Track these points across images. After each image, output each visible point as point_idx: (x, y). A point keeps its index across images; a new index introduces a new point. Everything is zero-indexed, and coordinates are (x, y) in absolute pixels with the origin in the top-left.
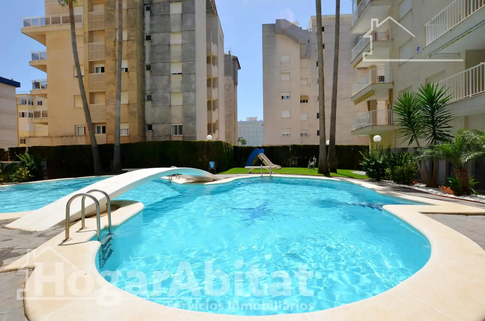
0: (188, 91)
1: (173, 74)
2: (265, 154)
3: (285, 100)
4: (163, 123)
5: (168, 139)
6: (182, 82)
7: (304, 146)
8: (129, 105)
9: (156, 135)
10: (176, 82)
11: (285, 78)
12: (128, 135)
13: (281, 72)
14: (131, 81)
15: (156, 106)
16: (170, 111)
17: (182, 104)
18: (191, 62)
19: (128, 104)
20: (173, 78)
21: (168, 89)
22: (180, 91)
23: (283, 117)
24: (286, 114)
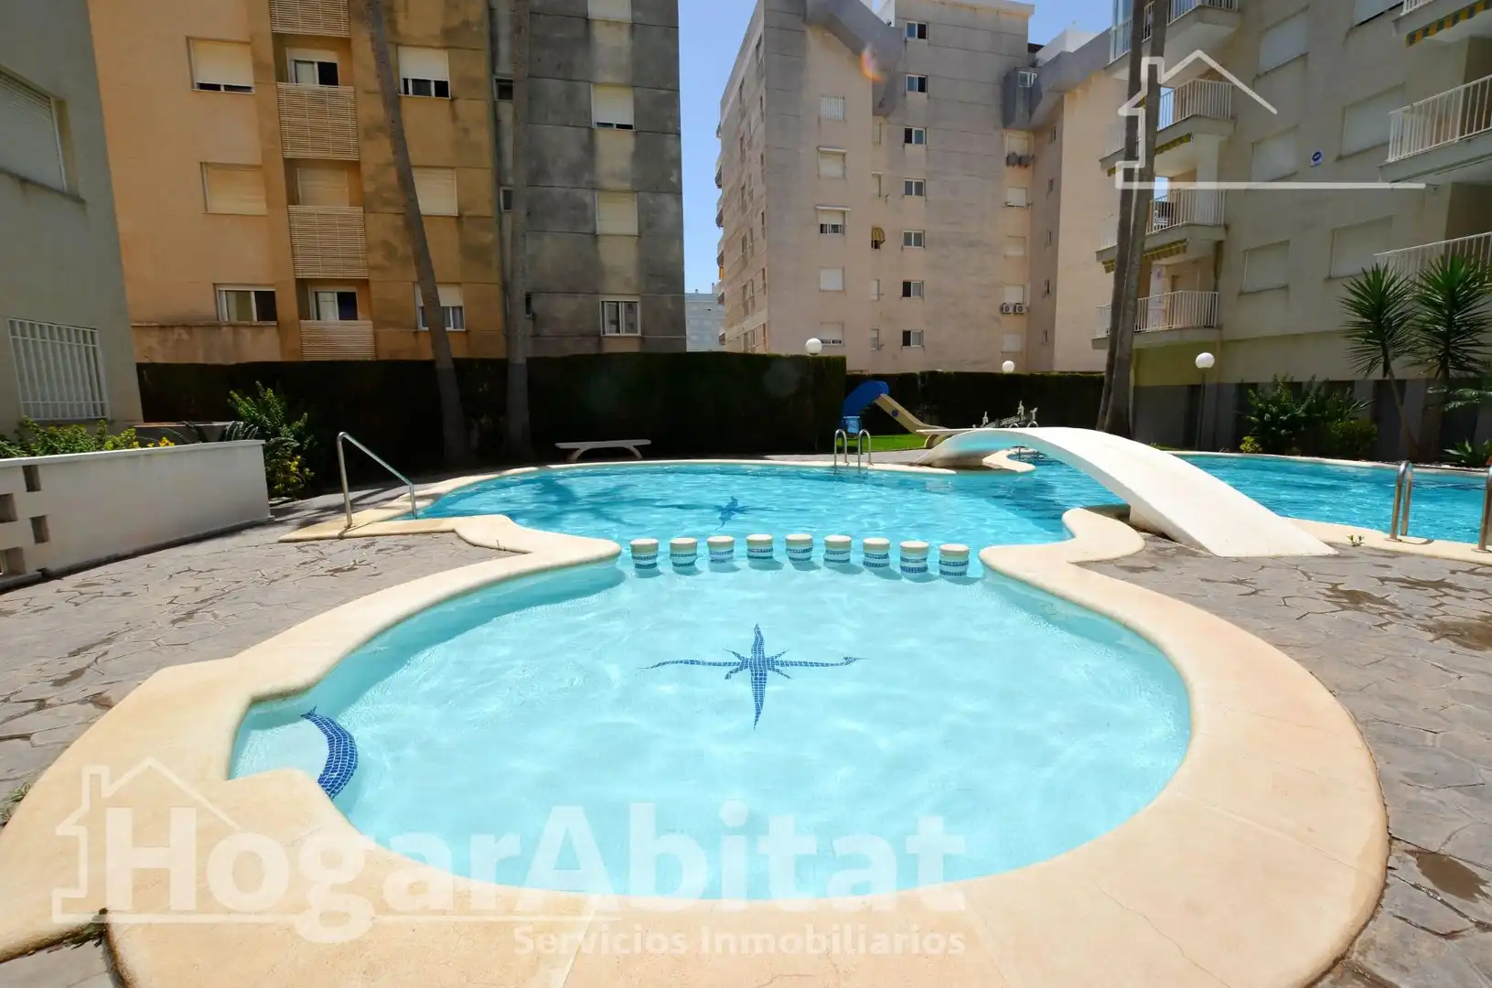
0: (657, 190)
1: (598, 124)
2: (891, 396)
3: (830, 236)
4: (572, 292)
5: (588, 348)
6: (637, 156)
7: (957, 374)
8: (464, 219)
9: (546, 331)
10: (616, 153)
11: (830, 168)
12: (464, 330)
13: (821, 149)
14: (466, 131)
15: (546, 232)
16: (597, 252)
17: (635, 231)
18: (664, 92)
19: (459, 218)
20: (603, 137)
21: (587, 177)
22: (627, 185)
23: (822, 287)
24: (831, 280)
